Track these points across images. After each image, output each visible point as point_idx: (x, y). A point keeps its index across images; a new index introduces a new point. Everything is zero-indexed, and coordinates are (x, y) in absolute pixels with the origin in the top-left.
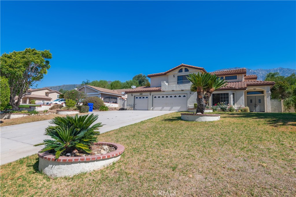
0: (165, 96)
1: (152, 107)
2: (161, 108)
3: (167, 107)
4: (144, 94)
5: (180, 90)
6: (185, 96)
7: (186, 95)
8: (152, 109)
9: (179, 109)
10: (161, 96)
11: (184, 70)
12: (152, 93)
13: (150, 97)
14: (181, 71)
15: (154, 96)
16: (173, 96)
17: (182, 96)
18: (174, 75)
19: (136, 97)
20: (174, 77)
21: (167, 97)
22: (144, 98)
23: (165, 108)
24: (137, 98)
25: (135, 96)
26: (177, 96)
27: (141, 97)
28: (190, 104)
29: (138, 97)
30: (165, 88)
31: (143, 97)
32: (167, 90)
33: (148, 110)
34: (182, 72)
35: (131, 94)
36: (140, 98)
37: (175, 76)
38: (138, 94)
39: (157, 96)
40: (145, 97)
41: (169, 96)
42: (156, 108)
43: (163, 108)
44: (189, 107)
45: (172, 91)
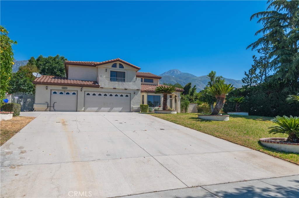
0: (103, 94)
1: (84, 106)
2: (97, 108)
3: (105, 107)
4: (69, 88)
5: (122, 89)
6: (127, 96)
7: (129, 95)
8: (83, 109)
9: (120, 110)
10: (97, 94)
11: (118, 65)
12: (85, 89)
13: (81, 94)
14: (114, 66)
15: (87, 93)
16: (114, 95)
17: (124, 95)
18: (106, 69)
19: (53, 91)
20: (106, 71)
21: (105, 95)
22: (68, 93)
23: (102, 109)
24: (55, 93)
25: (51, 90)
26: (119, 95)
27: (63, 92)
28: (134, 105)
29: (58, 92)
30: (105, 85)
31: (66, 92)
32: (107, 86)
33: (77, 111)
34: (116, 67)
35: (46, 86)
36: (61, 93)
37: (108, 70)
38: (60, 88)
39: (91, 93)
40: (71, 93)
41: (108, 95)
42: (89, 109)
43: (100, 108)
44: (133, 108)
45: (114, 88)
